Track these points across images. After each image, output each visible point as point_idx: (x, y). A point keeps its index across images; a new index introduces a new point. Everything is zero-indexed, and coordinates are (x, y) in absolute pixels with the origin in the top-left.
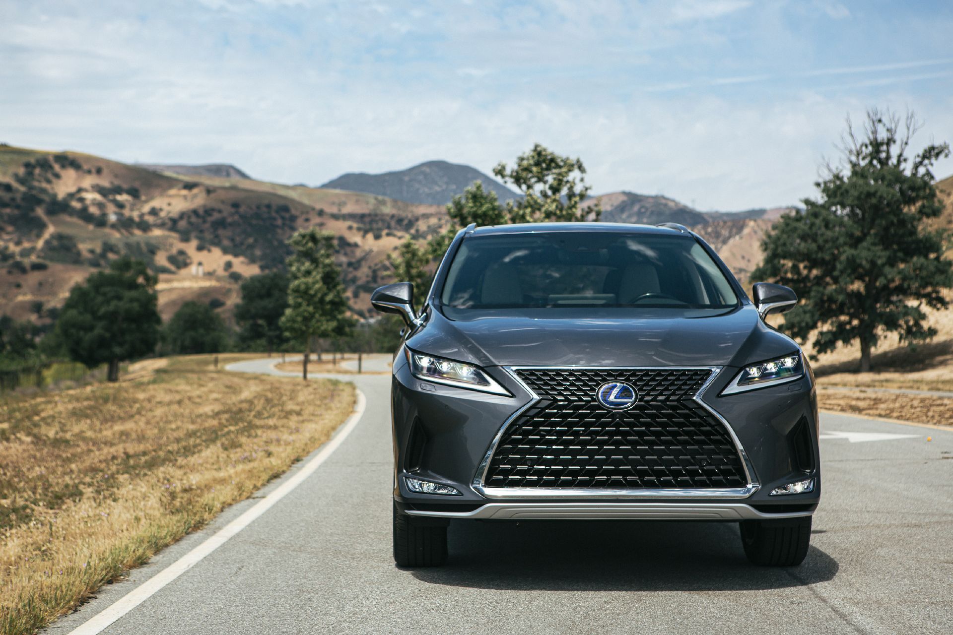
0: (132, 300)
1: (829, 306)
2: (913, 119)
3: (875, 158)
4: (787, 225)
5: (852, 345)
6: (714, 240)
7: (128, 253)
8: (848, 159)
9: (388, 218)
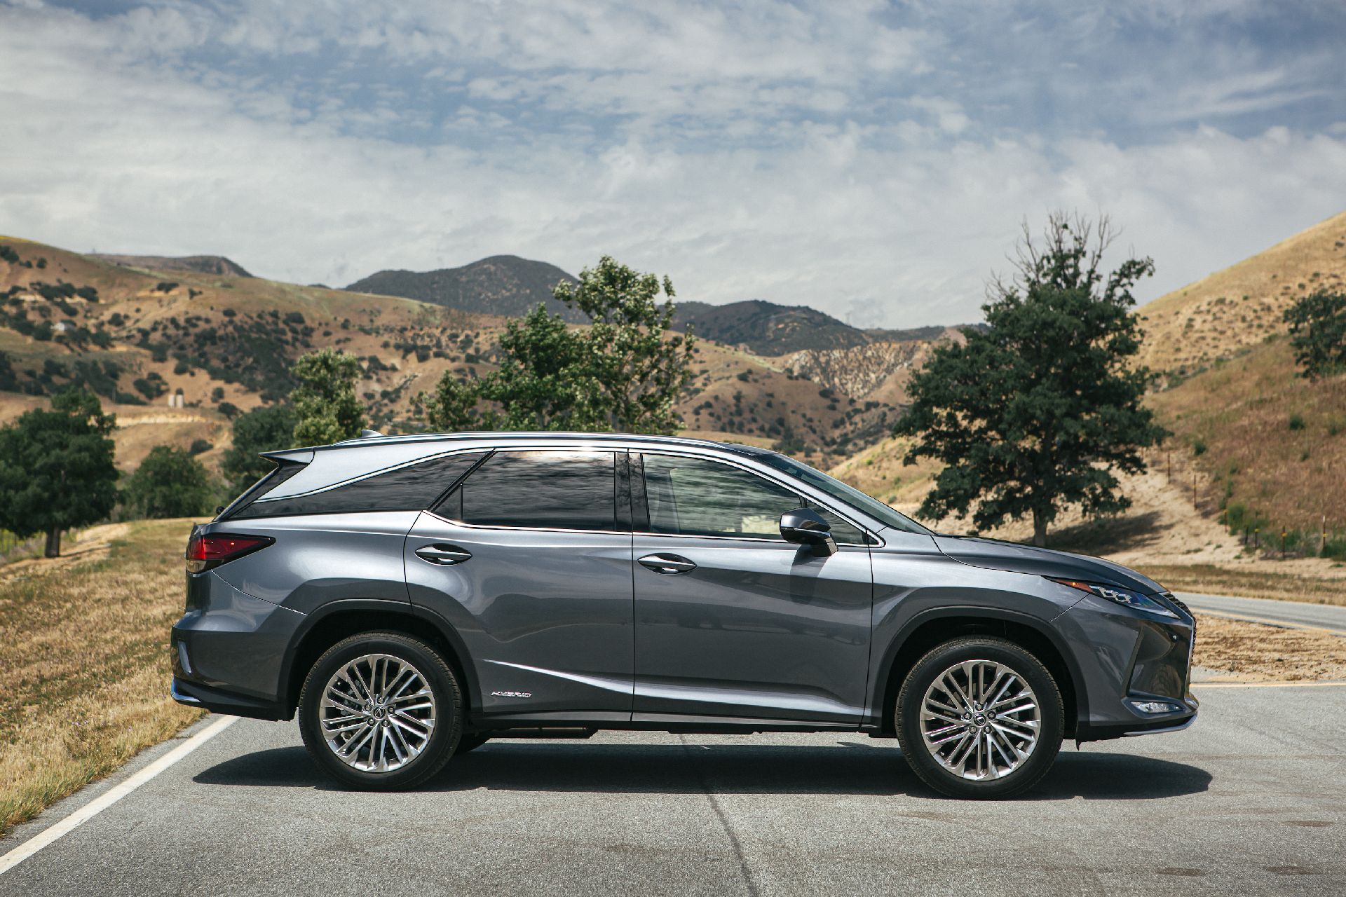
0: (80, 449)
1: (995, 467)
3: (1059, 275)
4: (941, 361)
5: (1023, 519)
6: (875, 368)
7: (80, 375)
8: (1026, 275)
9: (437, 332)
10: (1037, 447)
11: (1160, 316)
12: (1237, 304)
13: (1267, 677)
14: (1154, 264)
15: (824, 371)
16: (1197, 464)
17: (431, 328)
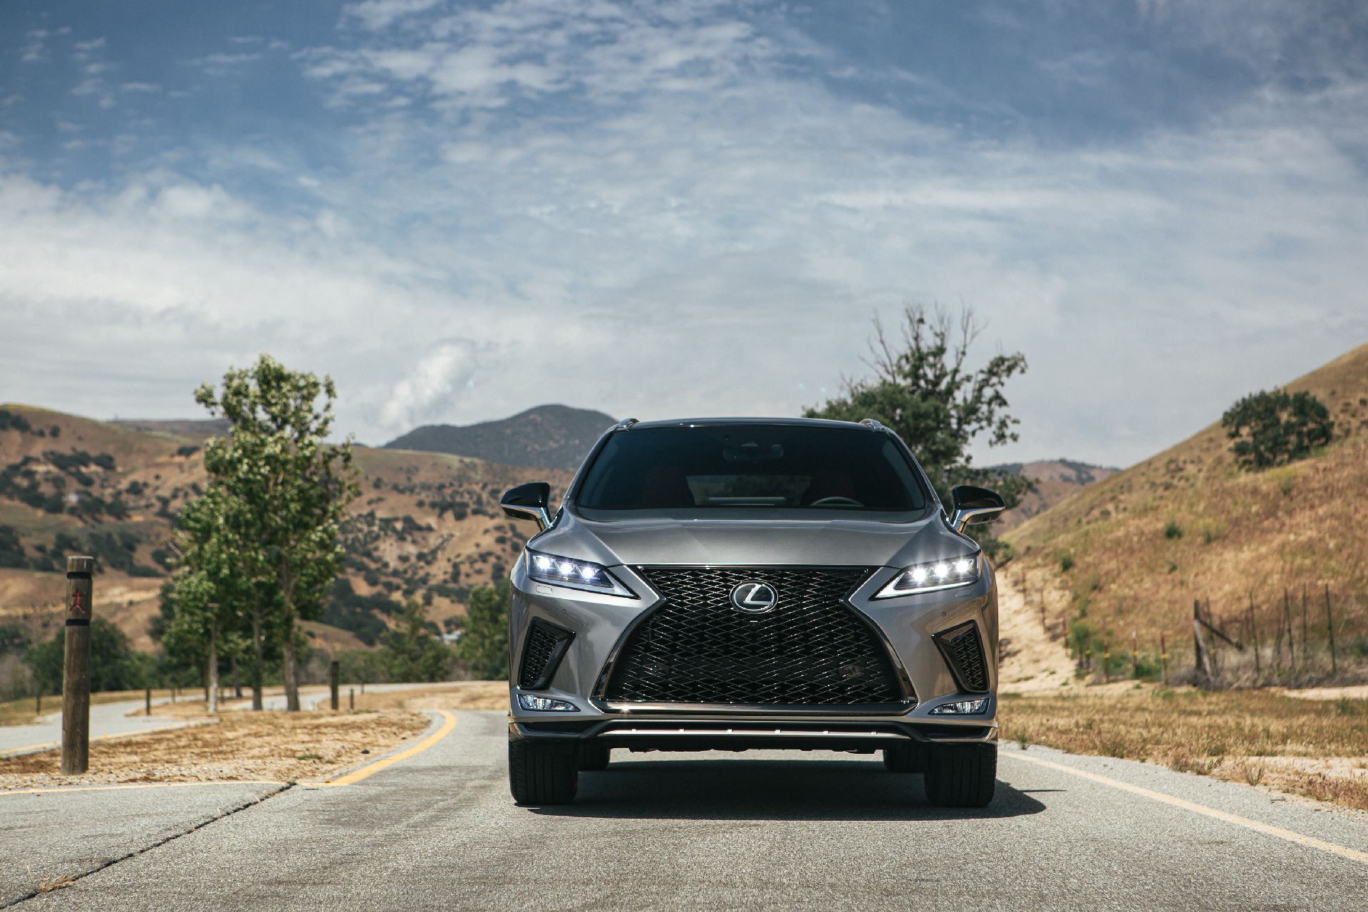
2: (970, 321)
3: (919, 376)
7: (94, 548)
8: (879, 376)
9: (477, 488)
14: (1027, 360)
17: (470, 484)
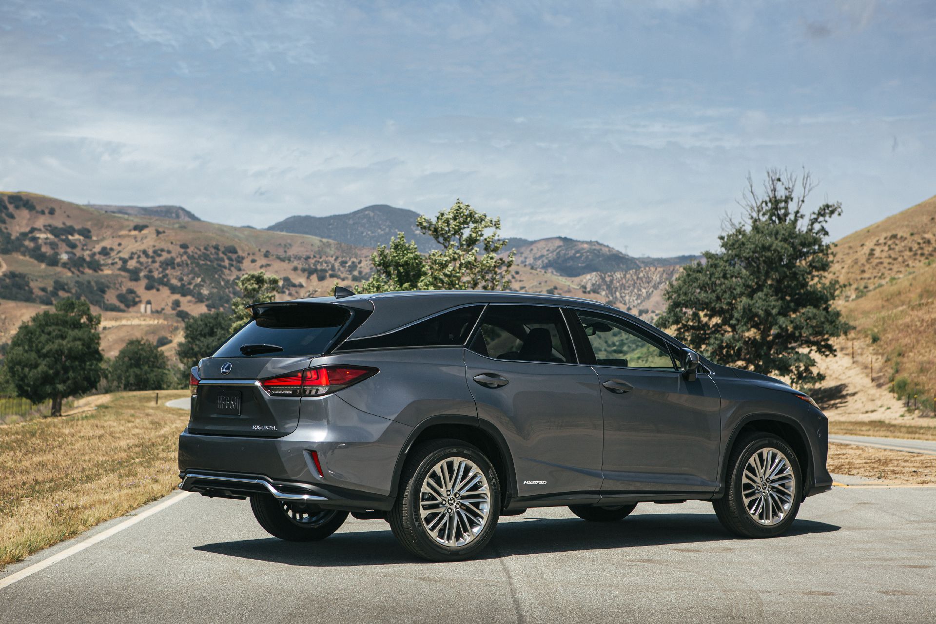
0: (75, 339)
1: (727, 352)
2: (808, 179)
3: (774, 215)
4: (689, 275)
6: (646, 285)
7: (78, 291)
8: (750, 215)
9: (332, 260)
10: (758, 337)
11: (850, 248)
12: (906, 239)
13: (904, 482)
14: (842, 207)
15: (609, 287)
16: (874, 350)
17: (327, 257)
